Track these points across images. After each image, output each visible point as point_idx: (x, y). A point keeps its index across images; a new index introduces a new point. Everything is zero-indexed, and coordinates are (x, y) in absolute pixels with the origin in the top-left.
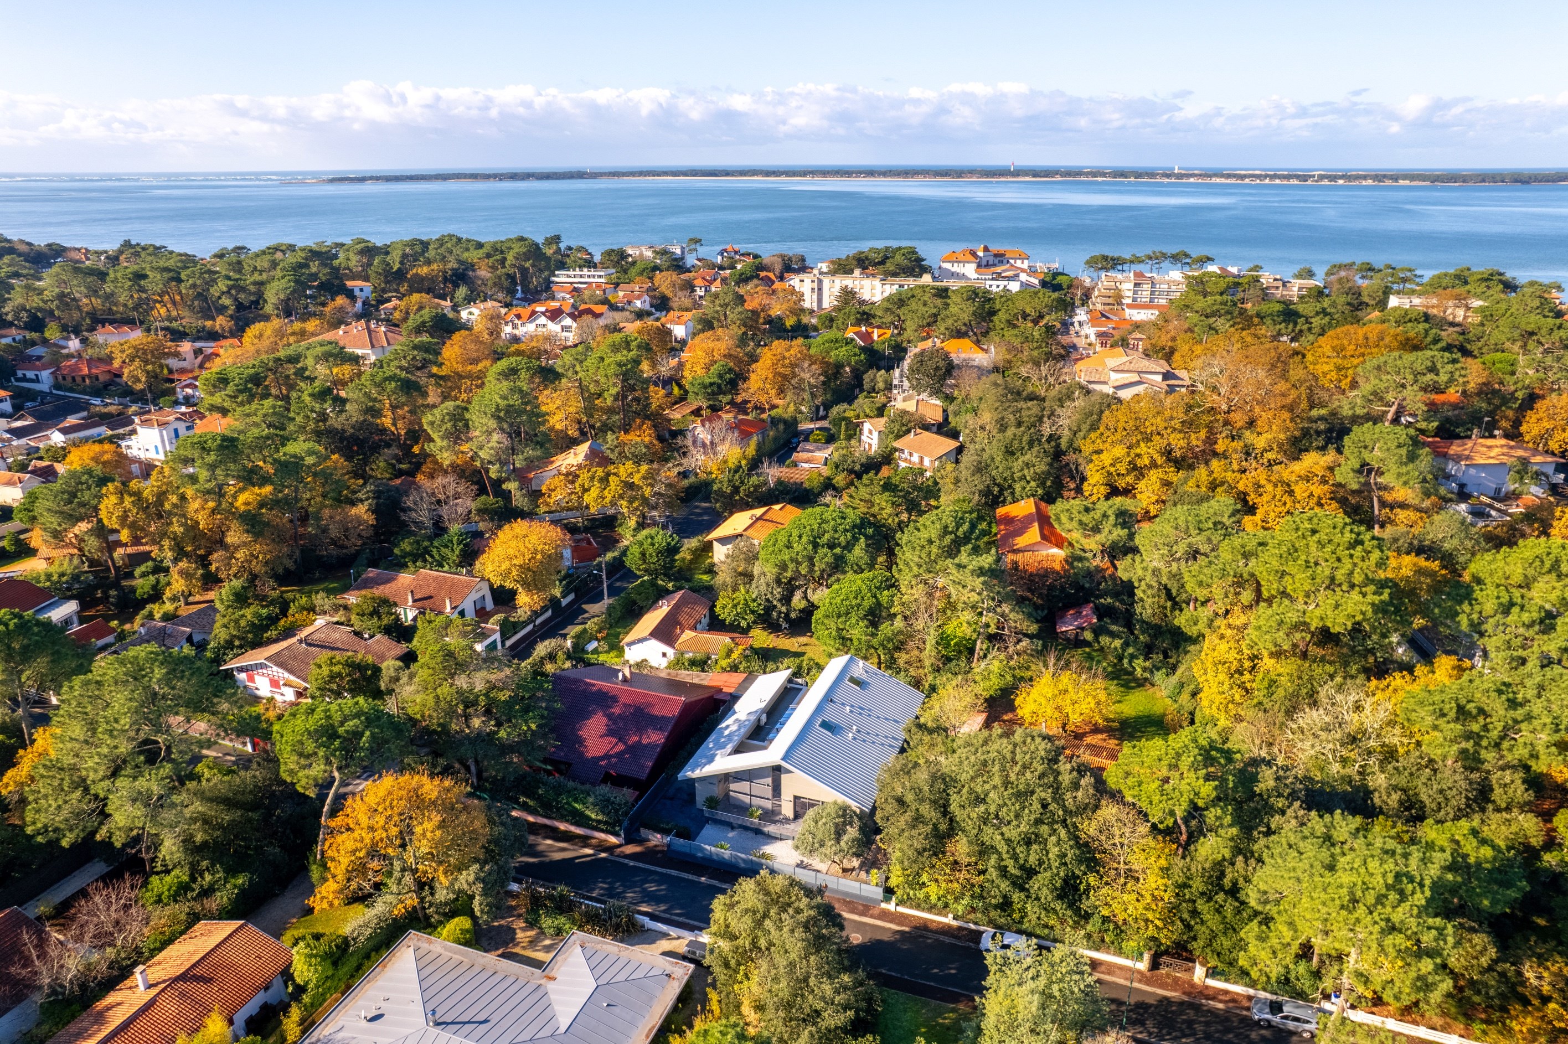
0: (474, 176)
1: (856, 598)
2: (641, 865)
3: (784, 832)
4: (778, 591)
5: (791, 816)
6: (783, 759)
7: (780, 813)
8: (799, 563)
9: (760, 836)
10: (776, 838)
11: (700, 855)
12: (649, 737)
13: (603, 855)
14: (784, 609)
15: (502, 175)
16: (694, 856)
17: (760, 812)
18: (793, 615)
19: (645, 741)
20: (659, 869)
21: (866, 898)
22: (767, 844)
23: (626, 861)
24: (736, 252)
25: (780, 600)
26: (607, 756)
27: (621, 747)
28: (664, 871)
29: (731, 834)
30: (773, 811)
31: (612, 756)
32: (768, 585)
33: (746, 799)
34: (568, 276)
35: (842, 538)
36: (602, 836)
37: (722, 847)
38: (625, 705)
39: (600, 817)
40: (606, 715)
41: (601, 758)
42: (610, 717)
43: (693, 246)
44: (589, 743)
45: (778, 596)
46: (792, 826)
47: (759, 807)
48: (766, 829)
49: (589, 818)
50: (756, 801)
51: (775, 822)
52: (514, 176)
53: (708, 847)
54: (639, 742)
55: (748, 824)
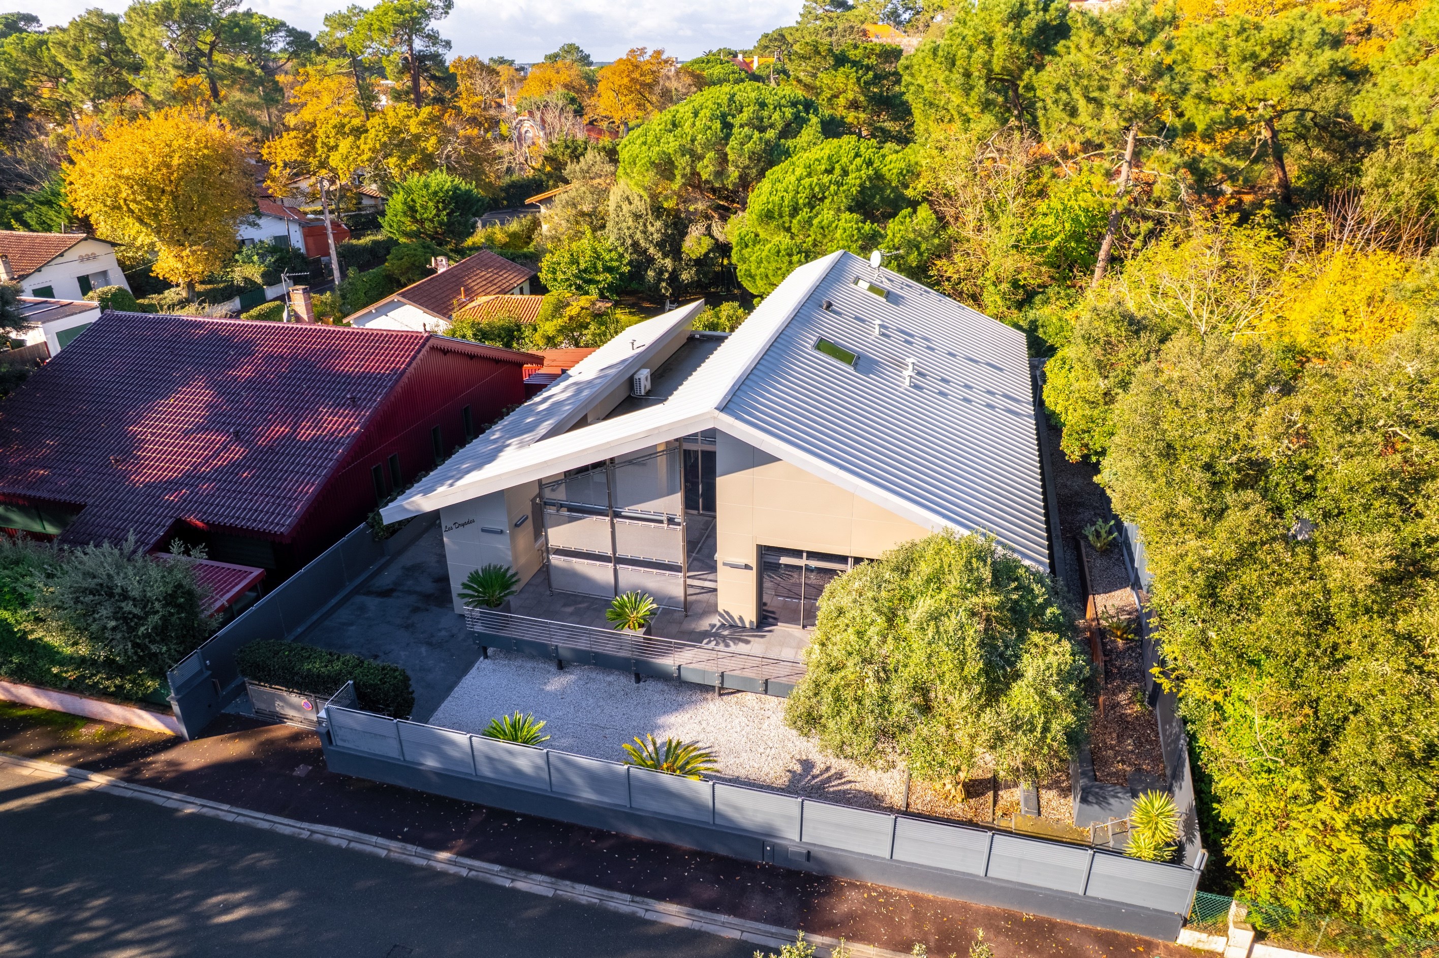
1: (829, 171)
2: (226, 812)
3: (730, 666)
4: (656, 228)
5: (750, 615)
6: (726, 407)
7: (712, 609)
8: (696, 158)
9: (651, 688)
10: (706, 689)
11: (431, 762)
12: (317, 425)
13: (98, 780)
14: (668, 263)
16: (413, 770)
17: (647, 606)
18: (685, 276)
19: (306, 433)
20: (286, 826)
21: (1110, 909)
22: (679, 707)
23: (172, 799)
25: (660, 245)
26: (192, 479)
27: (237, 452)
28: (302, 829)
29: (557, 683)
30: (687, 606)
31: (204, 478)
32: (637, 216)
33: (601, 573)
35: (776, 116)
36: (117, 713)
37: (515, 734)
38: (269, 358)
39: (83, 650)
40: (212, 384)
41: (172, 485)
42: (221, 389)
44: (148, 452)
45: (657, 237)
46: (756, 646)
47: (641, 594)
48: (669, 662)
49: (50, 654)
50: (630, 576)
51: (698, 638)
53: (461, 738)
54: (290, 438)
55: (609, 649)
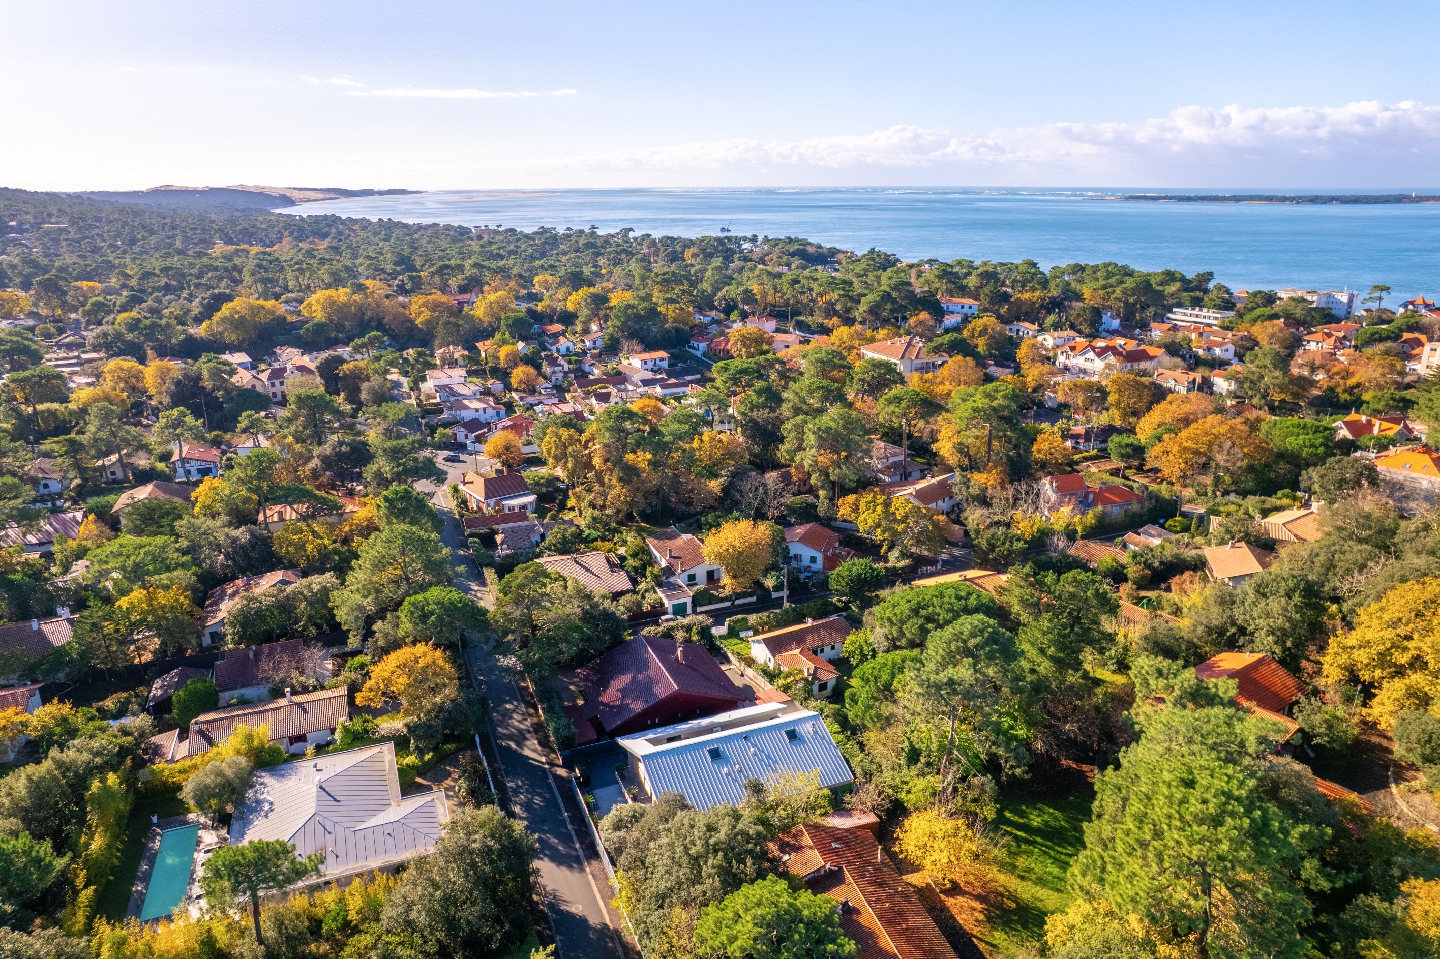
0: (1270, 199)
12: (636, 704)
15: (1300, 198)
19: (632, 706)
24: (1427, 306)
26: (607, 704)
27: (618, 702)
31: (609, 706)
34: (1185, 314)
38: (647, 675)
40: (633, 677)
41: (603, 704)
42: (633, 679)
43: (1377, 294)
52: (1315, 200)
54: (629, 704)
